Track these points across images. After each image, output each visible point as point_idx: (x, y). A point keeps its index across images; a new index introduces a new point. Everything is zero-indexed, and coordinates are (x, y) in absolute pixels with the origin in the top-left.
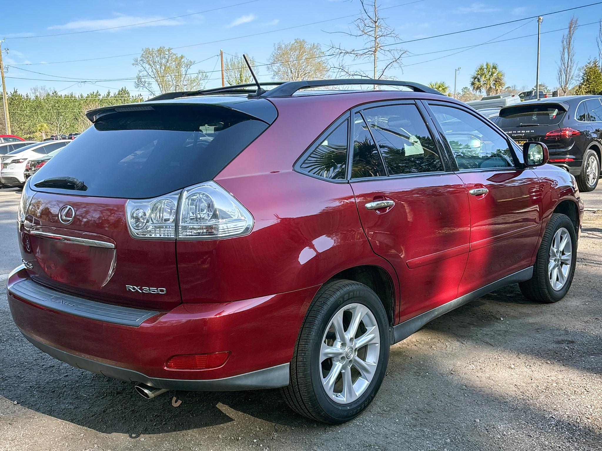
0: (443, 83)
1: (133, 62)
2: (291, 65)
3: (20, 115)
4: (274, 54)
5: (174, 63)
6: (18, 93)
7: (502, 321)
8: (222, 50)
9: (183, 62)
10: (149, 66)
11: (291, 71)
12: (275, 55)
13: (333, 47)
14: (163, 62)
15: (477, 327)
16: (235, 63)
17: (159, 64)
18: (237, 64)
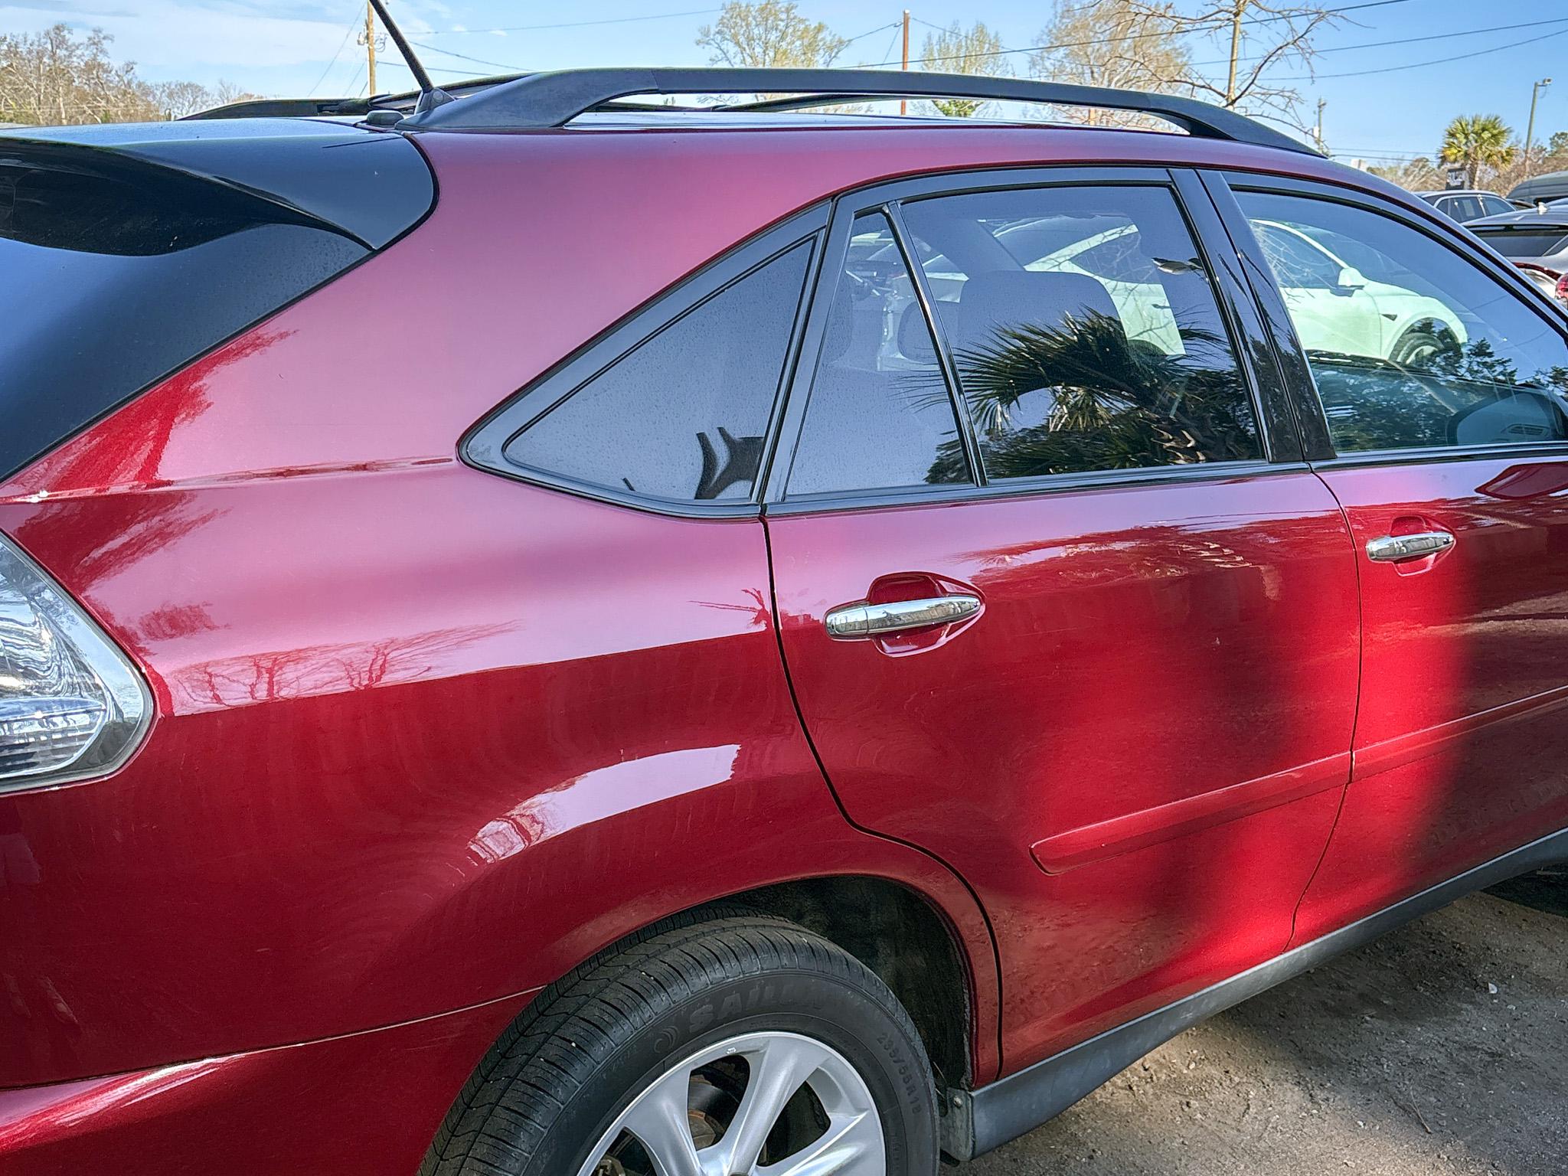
0: (1496, 119)
1: (699, 36)
2: (1092, 57)
4: (1051, 26)
5: (798, 43)
7: (1493, 996)
8: (907, 12)
9: (820, 41)
10: (737, 49)
11: (1092, 72)
12: (1054, 31)
14: (773, 38)
15: (1390, 1020)
16: (951, 47)
17: (761, 43)
18: (955, 51)
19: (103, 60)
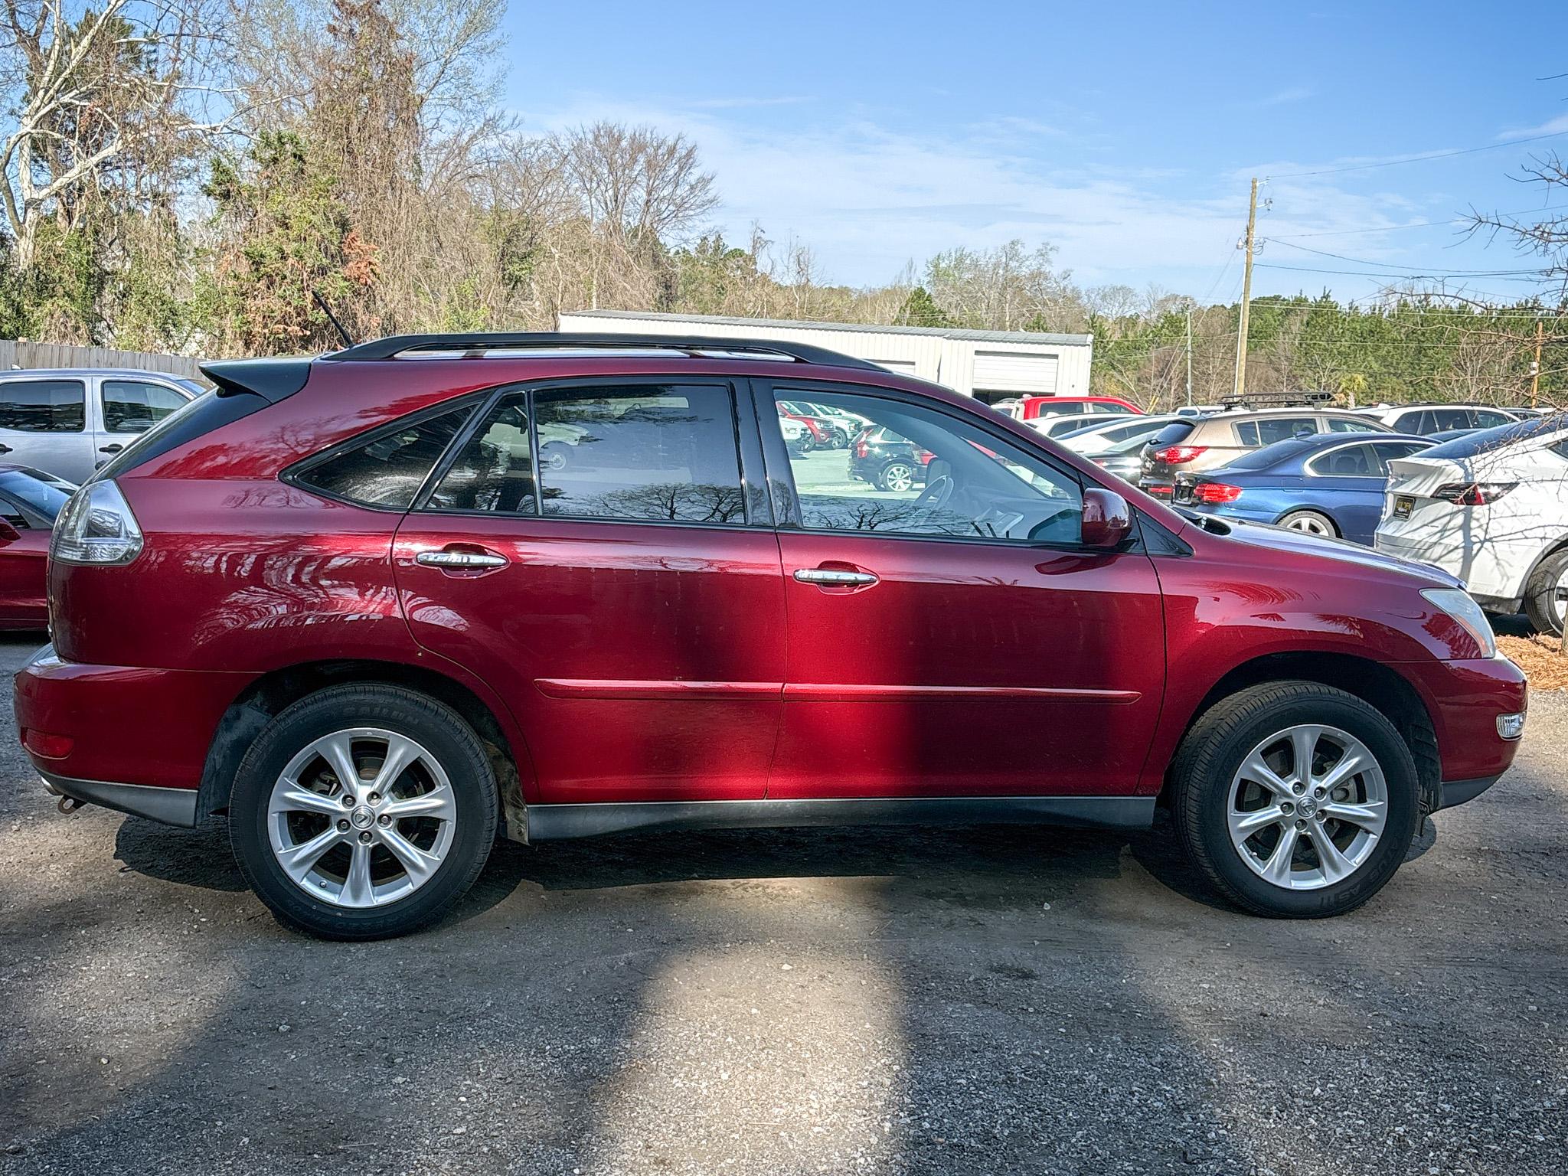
3: (1326, 350)
6: (1331, 299)
13: (1480, 221)
19: (1046, 268)
